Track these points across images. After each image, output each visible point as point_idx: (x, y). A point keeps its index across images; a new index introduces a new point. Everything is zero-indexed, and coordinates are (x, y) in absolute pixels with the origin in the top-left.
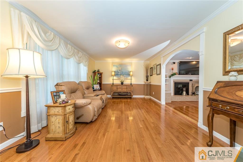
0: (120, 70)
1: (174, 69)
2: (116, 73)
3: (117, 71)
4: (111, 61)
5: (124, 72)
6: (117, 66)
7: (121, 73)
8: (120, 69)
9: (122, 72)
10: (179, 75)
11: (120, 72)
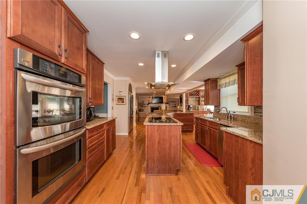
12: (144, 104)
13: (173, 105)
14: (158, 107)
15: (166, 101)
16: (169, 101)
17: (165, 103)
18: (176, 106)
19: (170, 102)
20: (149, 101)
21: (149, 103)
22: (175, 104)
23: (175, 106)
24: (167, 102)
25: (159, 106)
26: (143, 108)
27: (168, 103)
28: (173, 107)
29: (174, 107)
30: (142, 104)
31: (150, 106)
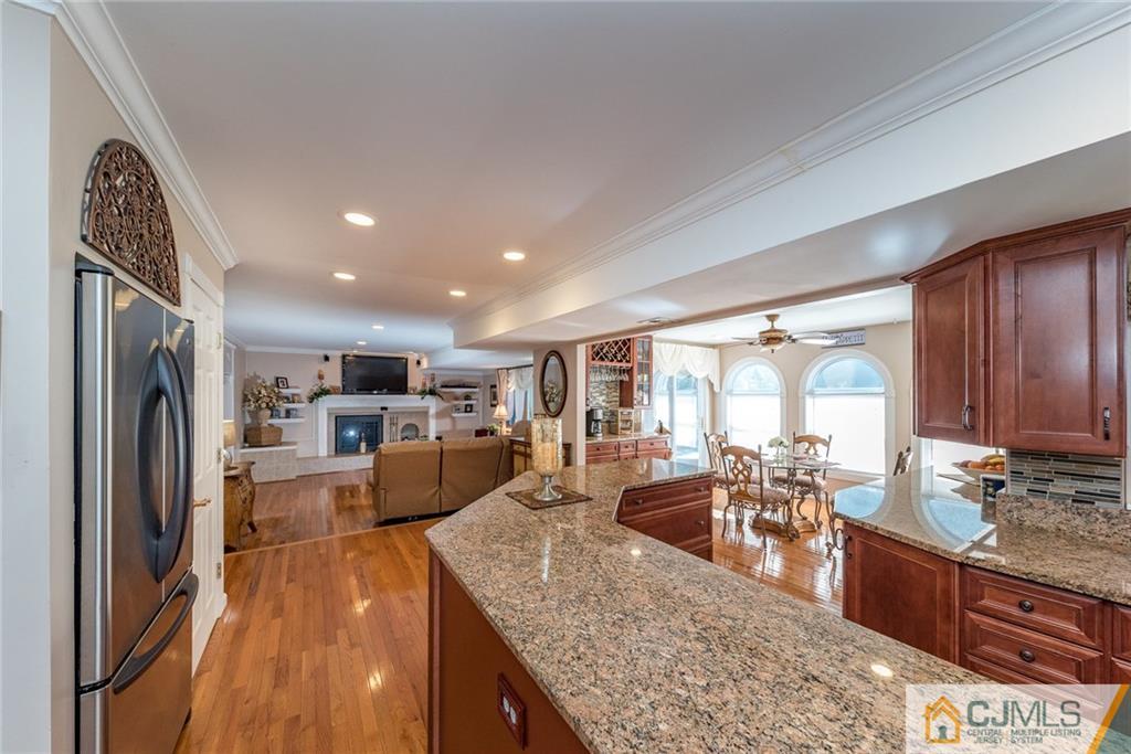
1: (325, 378)
10: (342, 394)
12: (287, 399)
13: (456, 399)
14: (379, 412)
15: (423, 379)
16: (438, 383)
17: (419, 388)
18: (471, 406)
19: (442, 387)
20: (321, 377)
21: (325, 392)
22: (467, 397)
23: (466, 406)
24: (428, 385)
25: (383, 409)
26: (275, 421)
27: (432, 392)
28: (458, 411)
29: (462, 408)
30: (268, 399)
31: (328, 409)
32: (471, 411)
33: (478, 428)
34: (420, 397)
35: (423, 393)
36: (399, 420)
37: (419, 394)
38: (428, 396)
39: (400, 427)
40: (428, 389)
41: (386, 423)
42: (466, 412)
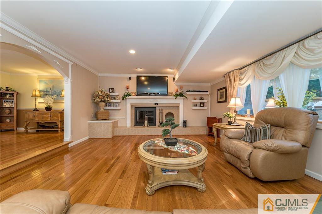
0: (51, 88)
1: (129, 88)
2: (44, 93)
3: (47, 90)
4: (37, 75)
5: (57, 91)
6: (47, 82)
7: (52, 92)
8: (51, 86)
9: (55, 91)
10: (137, 96)
11: (50, 91)
12: (114, 98)
13: (195, 99)
14: (154, 106)
15: (177, 88)
16: (184, 90)
17: (174, 93)
18: (204, 103)
19: (187, 91)
20: (127, 88)
22: (201, 98)
23: (201, 103)
24: (179, 92)
25: (156, 104)
27: (181, 95)
28: (196, 106)
29: (198, 104)
30: (103, 97)
31: (131, 103)
32: (203, 106)
33: (208, 117)
34: (174, 97)
35: (176, 95)
36: (164, 110)
37: (174, 96)
38: (179, 97)
39: (164, 114)
40: (179, 94)
41: (158, 112)
42: (200, 106)
